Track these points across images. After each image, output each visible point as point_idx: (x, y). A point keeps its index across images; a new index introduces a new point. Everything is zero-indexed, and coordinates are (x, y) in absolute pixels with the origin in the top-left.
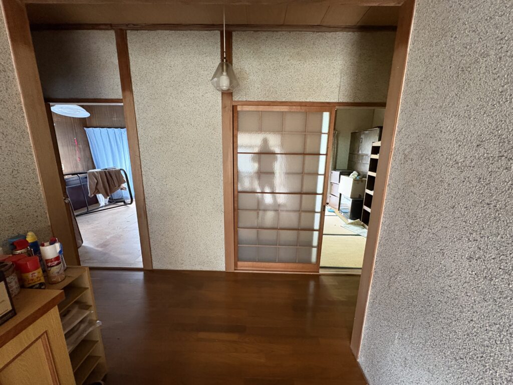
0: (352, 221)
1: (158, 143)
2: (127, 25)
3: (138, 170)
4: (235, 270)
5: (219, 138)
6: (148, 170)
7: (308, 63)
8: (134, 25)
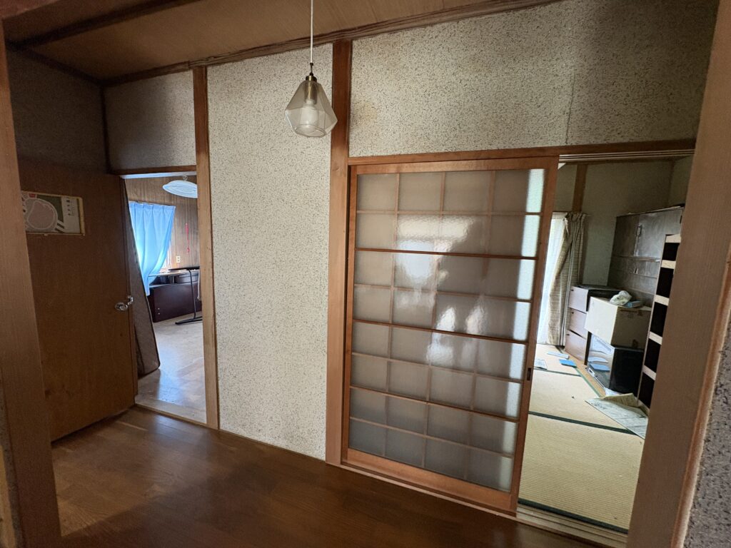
0: (616, 394)
1: (236, 229)
2: (207, 59)
3: (209, 270)
4: (342, 463)
5: (324, 222)
6: (222, 271)
7: (494, 75)
8: (215, 57)
